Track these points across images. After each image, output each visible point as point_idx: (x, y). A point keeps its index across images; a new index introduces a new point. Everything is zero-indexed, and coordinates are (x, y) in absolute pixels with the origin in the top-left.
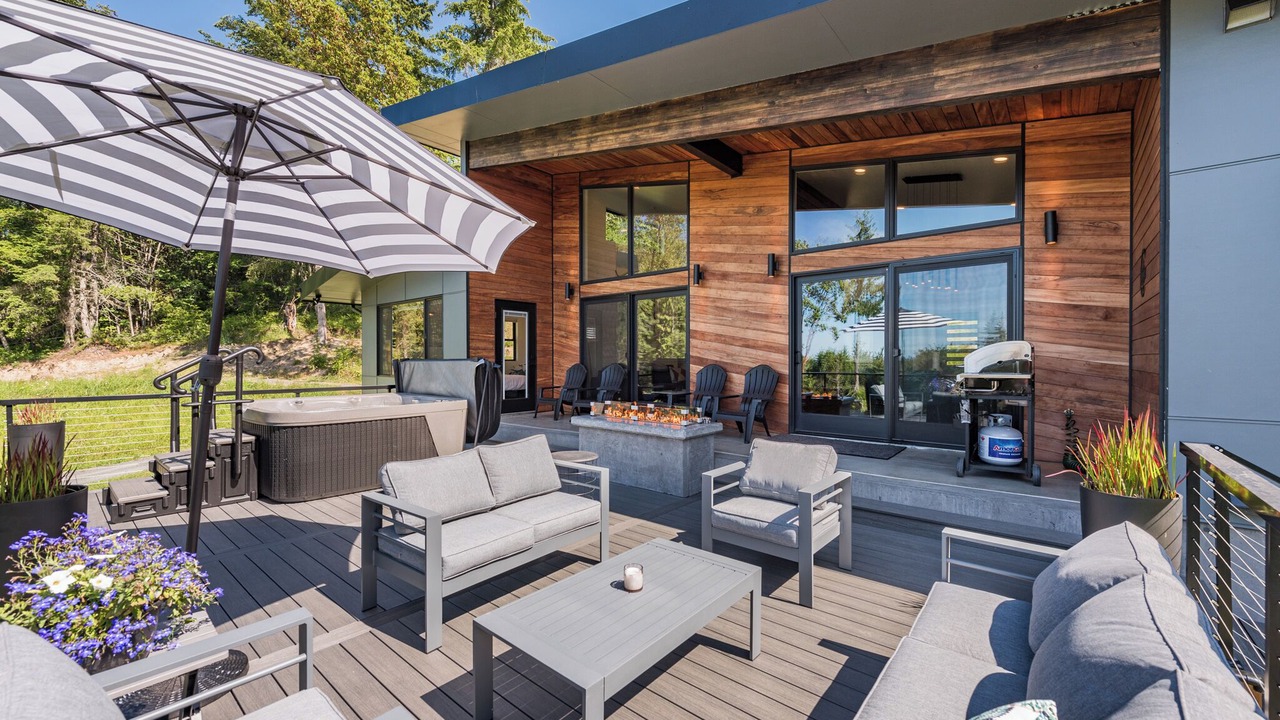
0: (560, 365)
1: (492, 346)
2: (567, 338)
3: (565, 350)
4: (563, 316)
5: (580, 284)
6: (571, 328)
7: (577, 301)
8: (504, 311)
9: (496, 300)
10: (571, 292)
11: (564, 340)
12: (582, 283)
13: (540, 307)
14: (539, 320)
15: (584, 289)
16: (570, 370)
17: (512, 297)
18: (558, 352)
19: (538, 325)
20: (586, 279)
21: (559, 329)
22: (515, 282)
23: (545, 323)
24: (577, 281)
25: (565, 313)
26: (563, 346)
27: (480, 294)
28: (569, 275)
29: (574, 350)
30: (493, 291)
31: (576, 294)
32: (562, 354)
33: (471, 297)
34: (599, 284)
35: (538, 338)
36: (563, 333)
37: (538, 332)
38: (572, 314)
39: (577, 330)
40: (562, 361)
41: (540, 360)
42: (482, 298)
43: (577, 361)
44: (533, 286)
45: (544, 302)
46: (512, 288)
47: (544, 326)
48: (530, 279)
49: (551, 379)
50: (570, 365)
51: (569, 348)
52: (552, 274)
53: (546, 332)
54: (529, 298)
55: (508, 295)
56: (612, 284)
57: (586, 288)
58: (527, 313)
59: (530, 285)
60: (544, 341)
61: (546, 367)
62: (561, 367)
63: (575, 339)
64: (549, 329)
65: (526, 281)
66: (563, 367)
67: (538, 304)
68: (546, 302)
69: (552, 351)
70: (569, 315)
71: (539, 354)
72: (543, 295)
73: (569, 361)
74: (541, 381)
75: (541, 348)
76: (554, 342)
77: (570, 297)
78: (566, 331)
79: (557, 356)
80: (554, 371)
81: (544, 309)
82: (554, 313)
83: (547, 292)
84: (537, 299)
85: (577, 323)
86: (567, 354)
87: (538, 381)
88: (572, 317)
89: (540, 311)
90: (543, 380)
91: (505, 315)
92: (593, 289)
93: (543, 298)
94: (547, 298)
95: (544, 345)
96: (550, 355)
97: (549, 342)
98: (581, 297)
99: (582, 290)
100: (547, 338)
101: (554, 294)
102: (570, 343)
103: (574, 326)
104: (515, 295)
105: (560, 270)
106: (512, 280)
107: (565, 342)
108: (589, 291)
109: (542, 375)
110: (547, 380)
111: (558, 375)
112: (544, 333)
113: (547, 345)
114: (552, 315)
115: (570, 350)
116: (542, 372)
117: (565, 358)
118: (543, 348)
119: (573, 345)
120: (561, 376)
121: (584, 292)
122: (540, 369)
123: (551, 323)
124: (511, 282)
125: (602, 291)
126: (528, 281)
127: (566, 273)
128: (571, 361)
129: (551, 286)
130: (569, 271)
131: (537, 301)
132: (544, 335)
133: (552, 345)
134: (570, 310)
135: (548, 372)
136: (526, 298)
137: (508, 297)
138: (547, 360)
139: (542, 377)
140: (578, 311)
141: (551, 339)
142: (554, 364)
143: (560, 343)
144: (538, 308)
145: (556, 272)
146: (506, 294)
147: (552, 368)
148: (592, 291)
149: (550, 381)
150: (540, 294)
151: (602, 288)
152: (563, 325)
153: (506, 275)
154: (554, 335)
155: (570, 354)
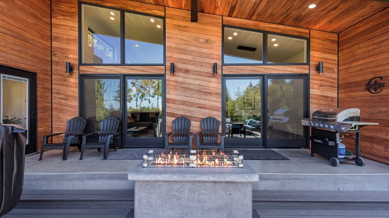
0: (59, 118)
2: (66, 99)
3: (65, 108)
4: (62, 85)
5: (79, 66)
6: (70, 93)
7: (76, 76)
8: (2, 75)
10: (71, 69)
11: (63, 101)
12: (81, 64)
13: (40, 76)
14: (39, 86)
15: (82, 68)
16: (70, 121)
19: (38, 89)
21: (58, 93)
22: (15, 53)
23: (45, 88)
24: (77, 62)
25: (64, 83)
26: (62, 105)
28: (68, 58)
29: (73, 107)
31: (76, 71)
32: (61, 111)
35: (39, 99)
36: (62, 96)
37: (39, 94)
39: (76, 95)
40: (61, 115)
41: (40, 115)
43: (77, 115)
44: (34, 60)
45: (43, 73)
46: (12, 57)
47: (44, 90)
48: (30, 54)
49: (51, 129)
50: (70, 118)
51: (68, 106)
52: (51, 55)
53: (46, 95)
54: (29, 68)
55: (7, 62)
56: (108, 68)
57: (84, 68)
58: (27, 79)
59: (31, 59)
60: (44, 101)
61: (46, 120)
62: (60, 120)
63: (74, 101)
64: (49, 93)
65: (27, 54)
66: (63, 120)
67: (38, 74)
68: (46, 73)
69: (51, 109)
70: (69, 84)
71: (39, 111)
72: (43, 68)
73: (68, 115)
74: (42, 130)
75: (42, 106)
76: (53, 102)
77: (69, 73)
78: (65, 95)
79: (57, 112)
80: (53, 123)
81: (43, 78)
82: (53, 82)
83: (46, 66)
84: (37, 70)
85: (77, 90)
86: (67, 110)
87: (39, 130)
88: (71, 86)
89: (40, 79)
90: (43, 129)
91: (3, 79)
92: (91, 69)
93: (43, 70)
94: (47, 71)
95: (45, 104)
96: (49, 111)
97: (48, 102)
98: (80, 73)
99: (80, 69)
100: (47, 99)
101: (53, 68)
102: (70, 103)
103: (74, 92)
104: (15, 63)
105: (59, 53)
106: (10, 50)
107: (64, 102)
108: (88, 70)
109: (42, 126)
110: (47, 129)
111: (58, 126)
112: (44, 96)
113: (46, 104)
114: (51, 83)
115: (69, 107)
116: (43, 124)
117: (65, 113)
118: (43, 106)
119: (72, 104)
120: (61, 127)
121: (83, 71)
122: (41, 121)
123: (51, 89)
124: (10, 51)
125: (99, 71)
126: (28, 55)
127: (66, 56)
128: (71, 115)
129: (50, 63)
130: (69, 55)
131: (37, 71)
132: (45, 97)
133: (51, 104)
134: (69, 81)
135: (48, 124)
136: (27, 67)
137: (8, 64)
138: (47, 114)
139: (42, 127)
140: (78, 82)
141: (51, 100)
142: (53, 117)
143: (59, 103)
144: (38, 76)
145: (55, 54)
146: (4, 61)
147: (51, 121)
148: (91, 71)
149: (49, 130)
150: (40, 66)
151: (99, 69)
152: (62, 91)
153: (5, 45)
154: (53, 97)
155: (70, 111)
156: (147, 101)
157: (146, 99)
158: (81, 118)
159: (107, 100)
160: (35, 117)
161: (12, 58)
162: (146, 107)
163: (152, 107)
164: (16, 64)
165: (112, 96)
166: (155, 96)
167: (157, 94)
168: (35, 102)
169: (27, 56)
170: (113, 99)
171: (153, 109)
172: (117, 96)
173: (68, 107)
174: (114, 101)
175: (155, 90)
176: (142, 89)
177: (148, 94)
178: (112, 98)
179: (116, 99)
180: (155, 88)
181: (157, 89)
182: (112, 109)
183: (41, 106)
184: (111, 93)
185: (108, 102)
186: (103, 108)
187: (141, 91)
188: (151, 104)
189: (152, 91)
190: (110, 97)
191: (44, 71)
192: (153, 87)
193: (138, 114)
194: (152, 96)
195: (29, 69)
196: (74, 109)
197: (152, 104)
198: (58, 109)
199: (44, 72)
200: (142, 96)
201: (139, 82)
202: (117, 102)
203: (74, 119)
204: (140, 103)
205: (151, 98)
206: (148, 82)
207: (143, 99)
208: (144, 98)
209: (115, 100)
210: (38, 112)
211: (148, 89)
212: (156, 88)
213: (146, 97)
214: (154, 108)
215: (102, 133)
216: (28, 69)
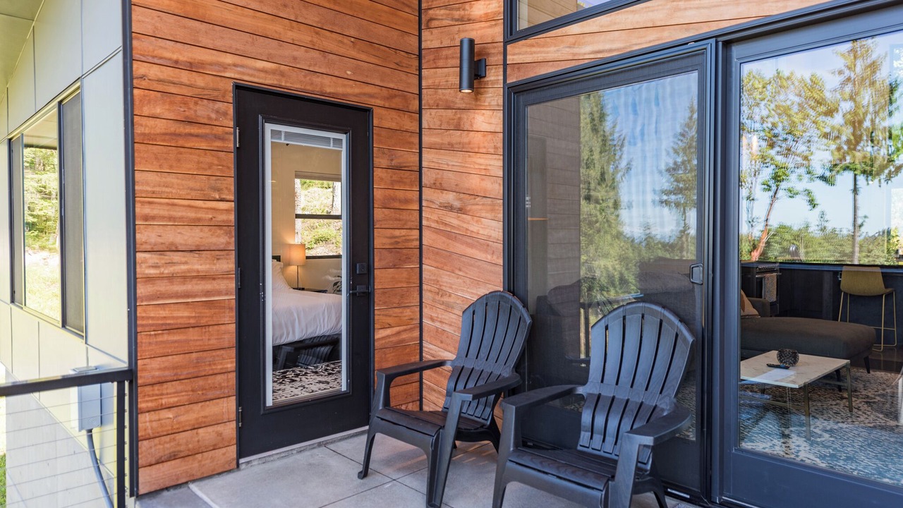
0: (440, 292)
1: (227, 240)
2: (461, 210)
3: (459, 248)
4: (451, 148)
5: (506, 43)
6: (474, 182)
7: (494, 96)
8: (269, 127)
9: (240, 88)
10: (476, 72)
11: (452, 219)
12: (512, 34)
13: (383, 119)
14: (380, 160)
15: (520, 53)
16: (471, 310)
17: (295, 83)
18: (437, 252)
19: (378, 173)
20: (523, 24)
21: (439, 187)
22: (305, 37)
23: (399, 168)
24: (497, 32)
25: (456, 136)
26: (449, 235)
27: (176, 65)
28: (470, 20)
29: (485, 246)
30: (229, 59)
31: (494, 76)
32: (447, 260)
33: (139, 69)
34: (575, 28)
35: (379, 214)
36: (450, 197)
37: (378, 194)
38: (476, 138)
39: (496, 188)
40: (446, 279)
41: (382, 278)
42: (185, 77)
43: (496, 283)
44: (363, 57)
45: (393, 106)
46: (296, 53)
47: (395, 178)
48: (352, 33)
49: (417, 334)
50: (473, 294)
51: (469, 240)
52: (417, 27)
53: (400, 194)
54: (349, 90)
55: (282, 74)
56: (630, 17)
57: (524, 49)
58: (343, 137)
59: (353, 53)
60: (396, 220)
61: (402, 296)
62: (445, 299)
63: (488, 215)
64: (412, 185)
65: (340, 38)
66: (451, 300)
67: (376, 111)
68: (400, 107)
69: (417, 251)
70: (469, 143)
71: (380, 260)
72: (392, 85)
73: (468, 281)
74: (388, 336)
75: (388, 241)
76: (424, 223)
77: (471, 86)
78: (458, 191)
79: (436, 264)
80: (425, 311)
81: (393, 126)
82: (425, 139)
83: (403, 76)
84: (371, 96)
85: (496, 165)
86: (463, 259)
87: (379, 339)
88: (479, 148)
89: (383, 133)
90: (393, 335)
91: (272, 142)
92: (552, 49)
93: (393, 94)
94: (403, 94)
95: (397, 233)
96: (412, 262)
97: (409, 225)
98: (508, 82)
99: (510, 59)
100: (404, 213)
101: (424, 83)
102: (474, 228)
103: (486, 175)
104: (305, 76)
105: (443, 12)
106: (292, 28)
107: (455, 222)
108: (539, 57)
109: (390, 320)
110: (404, 336)
111: (438, 325)
112: (394, 199)
113: (403, 232)
114: (418, 146)
115: (471, 246)
116: (391, 312)
117: (457, 272)
118: (393, 240)
119: (481, 232)
120: (447, 328)
121: (518, 65)
122: (385, 303)
123: (417, 169)
124: (290, 34)
125: (588, 49)
126: (346, 40)
127: (462, 13)
128: (477, 283)
129: (416, 63)
130: (471, 7)
131: (373, 101)
132: (397, 205)
133: (417, 232)
134: (472, 125)
135: (408, 312)
136: (340, 90)
137: (283, 84)
138: (405, 275)
139: (390, 326)
140: (500, 128)
141: (417, 214)
142: (425, 287)
143: (442, 227)
144: (376, 122)
145: (431, 19)
146: (273, 72)
147: (418, 300)
148: (550, 57)
149: (412, 339)
150: (382, 80)
151: (588, 38)
152: (450, 175)
153: (275, 12)
154: (424, 203)
155: (473, 261)
156: (801, 201)
157: (792, 193)
158: (509, 296)
159: (634, 204)
160: (369, 283)
161: (295, 59)
162: (795, 228)
163: (824, 229)
164: (308, 78)
165: (649, 188)
166: (839, 177)
167: (847, 168)
168: (369, 227)
169: (342, 42)
170: (654, 202)
171: (830, 237)
172: (666, 186)
173: (469, 245)
174: (658, 209)
175: (839, 149)
176: (773, 152)
177: (802, 171)
178: (650, 197)
179: (665, 197)
180: (838, 137)
181: (848, 142)
182: (649, 238)
183: (385, 241)
184: (649, 179)
185: (634, 211)
186: (619, 235)
187: (772, 159)
188: (817, 210)
189: (822, 156)
190: (644, 192)
191: (395, 96)
192: (826, 136)
193: (772, 271)
194: (823, 178)
195: (349, 95)
196: (486, 252)
197: (823, 213)
198: (437, 253)
199: (397, 103)
200: (777, 178)
201: (757, 118)
202: (666, 210)
203: (486, 300)
204: (767, 207)
205: (818, 188)
206: (800, 115)
207: (781, 193)
208: (784, 185)
209: (662, 202)
210: (376, 265)
211: (801, 148)
212: (844, 138)
213: (793, 182)
214: (834, 230)
215: (596, 392)
216: (343, 95)
